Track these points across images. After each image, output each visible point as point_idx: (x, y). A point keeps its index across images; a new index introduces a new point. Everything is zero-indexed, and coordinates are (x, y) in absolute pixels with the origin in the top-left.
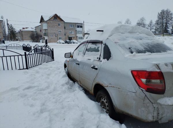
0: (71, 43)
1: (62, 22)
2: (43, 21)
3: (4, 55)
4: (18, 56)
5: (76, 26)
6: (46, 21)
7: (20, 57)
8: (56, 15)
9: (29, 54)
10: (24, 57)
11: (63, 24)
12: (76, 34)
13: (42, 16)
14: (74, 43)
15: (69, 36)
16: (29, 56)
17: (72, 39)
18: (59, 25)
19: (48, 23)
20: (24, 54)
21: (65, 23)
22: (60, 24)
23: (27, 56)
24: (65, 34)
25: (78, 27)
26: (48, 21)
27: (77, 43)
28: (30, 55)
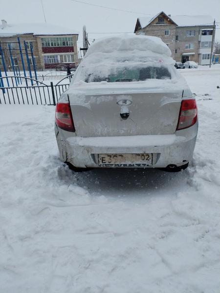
0: (184, 68)
1: (173, 27)
2: (139, 28)
3: (27, 85)
4: (43, 87)
5: (201, 32)
6: (144, 28)
7: (46, 88)
8: (162, 14)
9: (57, 85)
10: (50, 88)
11: (175, 30)
12: (199, 48)
13: (138, 20)
14: (190, 67)
15: (184, 54)
16: (57, 87)
17: (188, 60)
18: (166, 33)
19: (148, 31)
20: (50, 85)
21: (177, 27)
22: (168, 31)
23: (54, 88)
24: (176, 50)
25: (205, 34)
26: (147, 29)
27: (196, 68)
28: (59, 86)
